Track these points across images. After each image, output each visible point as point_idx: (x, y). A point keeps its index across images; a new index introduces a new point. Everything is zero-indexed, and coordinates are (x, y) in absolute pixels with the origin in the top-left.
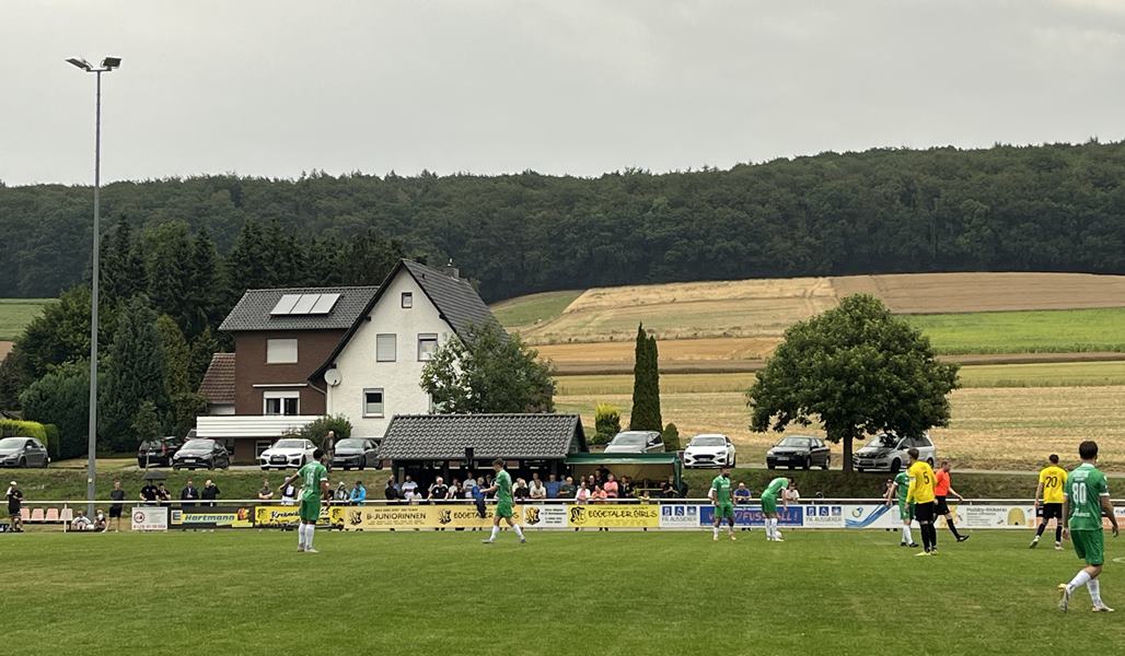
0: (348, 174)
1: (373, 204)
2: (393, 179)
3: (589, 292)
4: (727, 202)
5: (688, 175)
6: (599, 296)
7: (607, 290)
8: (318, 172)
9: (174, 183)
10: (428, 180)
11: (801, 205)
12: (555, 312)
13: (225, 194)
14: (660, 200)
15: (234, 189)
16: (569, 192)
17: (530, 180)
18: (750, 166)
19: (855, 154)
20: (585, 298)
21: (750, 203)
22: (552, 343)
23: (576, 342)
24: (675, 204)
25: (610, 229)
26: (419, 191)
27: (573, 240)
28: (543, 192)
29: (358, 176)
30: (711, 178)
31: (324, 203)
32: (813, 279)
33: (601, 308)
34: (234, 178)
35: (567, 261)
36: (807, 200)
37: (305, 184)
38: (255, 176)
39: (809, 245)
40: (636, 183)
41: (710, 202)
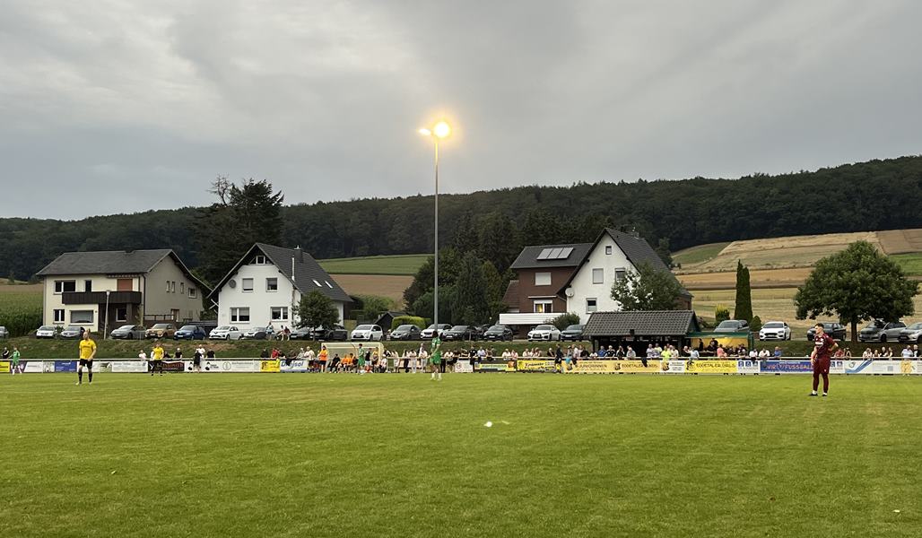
0: (598, 182)
1: (611, 198)
2: (623, 184)
3: (734, 243)
4: (813, 191)
5: (791, 175)
6: (739, 245)
7: (744, 242)
8: (582, 182)
9: (506, 191)
10: (642, 184)
11: (857, 191)
12: (714, 255)
13: (532, 196)
14: (774, 191)
15: (537, 193)
16: (722, 187)
17: (699, 182)
18: (829, 169)
19: (891, 160)
20: (731, 247)
21: (828, 190)
22: (711, 272)
23: (725, 271)
24: (782, 192)
25: (745, 208)
26: (636, 191)
27: (723, 215)
28: (706, 189)
29: (604, 183)
30: (805, 176)
31: (585, 199)
32: (866, 233)
33: (742, 252)
34: (537, 187)
35: (720, 227)
36: (862, 189)
37: (574, 188)
38: (548, 186)
39: (863, 214)
40: (761, 180)
41: (803, 190)
